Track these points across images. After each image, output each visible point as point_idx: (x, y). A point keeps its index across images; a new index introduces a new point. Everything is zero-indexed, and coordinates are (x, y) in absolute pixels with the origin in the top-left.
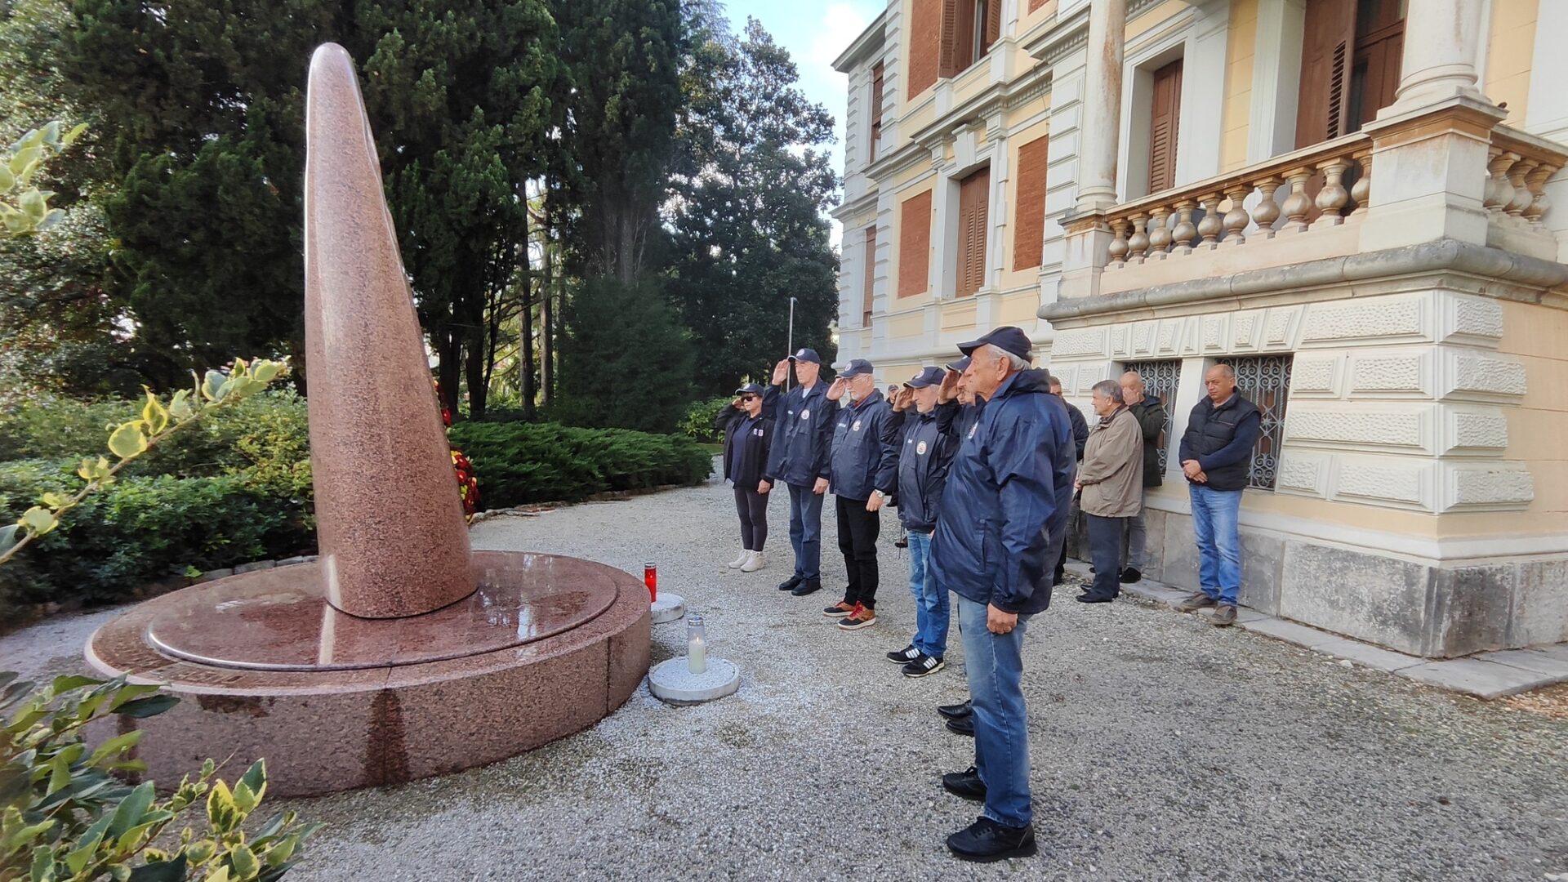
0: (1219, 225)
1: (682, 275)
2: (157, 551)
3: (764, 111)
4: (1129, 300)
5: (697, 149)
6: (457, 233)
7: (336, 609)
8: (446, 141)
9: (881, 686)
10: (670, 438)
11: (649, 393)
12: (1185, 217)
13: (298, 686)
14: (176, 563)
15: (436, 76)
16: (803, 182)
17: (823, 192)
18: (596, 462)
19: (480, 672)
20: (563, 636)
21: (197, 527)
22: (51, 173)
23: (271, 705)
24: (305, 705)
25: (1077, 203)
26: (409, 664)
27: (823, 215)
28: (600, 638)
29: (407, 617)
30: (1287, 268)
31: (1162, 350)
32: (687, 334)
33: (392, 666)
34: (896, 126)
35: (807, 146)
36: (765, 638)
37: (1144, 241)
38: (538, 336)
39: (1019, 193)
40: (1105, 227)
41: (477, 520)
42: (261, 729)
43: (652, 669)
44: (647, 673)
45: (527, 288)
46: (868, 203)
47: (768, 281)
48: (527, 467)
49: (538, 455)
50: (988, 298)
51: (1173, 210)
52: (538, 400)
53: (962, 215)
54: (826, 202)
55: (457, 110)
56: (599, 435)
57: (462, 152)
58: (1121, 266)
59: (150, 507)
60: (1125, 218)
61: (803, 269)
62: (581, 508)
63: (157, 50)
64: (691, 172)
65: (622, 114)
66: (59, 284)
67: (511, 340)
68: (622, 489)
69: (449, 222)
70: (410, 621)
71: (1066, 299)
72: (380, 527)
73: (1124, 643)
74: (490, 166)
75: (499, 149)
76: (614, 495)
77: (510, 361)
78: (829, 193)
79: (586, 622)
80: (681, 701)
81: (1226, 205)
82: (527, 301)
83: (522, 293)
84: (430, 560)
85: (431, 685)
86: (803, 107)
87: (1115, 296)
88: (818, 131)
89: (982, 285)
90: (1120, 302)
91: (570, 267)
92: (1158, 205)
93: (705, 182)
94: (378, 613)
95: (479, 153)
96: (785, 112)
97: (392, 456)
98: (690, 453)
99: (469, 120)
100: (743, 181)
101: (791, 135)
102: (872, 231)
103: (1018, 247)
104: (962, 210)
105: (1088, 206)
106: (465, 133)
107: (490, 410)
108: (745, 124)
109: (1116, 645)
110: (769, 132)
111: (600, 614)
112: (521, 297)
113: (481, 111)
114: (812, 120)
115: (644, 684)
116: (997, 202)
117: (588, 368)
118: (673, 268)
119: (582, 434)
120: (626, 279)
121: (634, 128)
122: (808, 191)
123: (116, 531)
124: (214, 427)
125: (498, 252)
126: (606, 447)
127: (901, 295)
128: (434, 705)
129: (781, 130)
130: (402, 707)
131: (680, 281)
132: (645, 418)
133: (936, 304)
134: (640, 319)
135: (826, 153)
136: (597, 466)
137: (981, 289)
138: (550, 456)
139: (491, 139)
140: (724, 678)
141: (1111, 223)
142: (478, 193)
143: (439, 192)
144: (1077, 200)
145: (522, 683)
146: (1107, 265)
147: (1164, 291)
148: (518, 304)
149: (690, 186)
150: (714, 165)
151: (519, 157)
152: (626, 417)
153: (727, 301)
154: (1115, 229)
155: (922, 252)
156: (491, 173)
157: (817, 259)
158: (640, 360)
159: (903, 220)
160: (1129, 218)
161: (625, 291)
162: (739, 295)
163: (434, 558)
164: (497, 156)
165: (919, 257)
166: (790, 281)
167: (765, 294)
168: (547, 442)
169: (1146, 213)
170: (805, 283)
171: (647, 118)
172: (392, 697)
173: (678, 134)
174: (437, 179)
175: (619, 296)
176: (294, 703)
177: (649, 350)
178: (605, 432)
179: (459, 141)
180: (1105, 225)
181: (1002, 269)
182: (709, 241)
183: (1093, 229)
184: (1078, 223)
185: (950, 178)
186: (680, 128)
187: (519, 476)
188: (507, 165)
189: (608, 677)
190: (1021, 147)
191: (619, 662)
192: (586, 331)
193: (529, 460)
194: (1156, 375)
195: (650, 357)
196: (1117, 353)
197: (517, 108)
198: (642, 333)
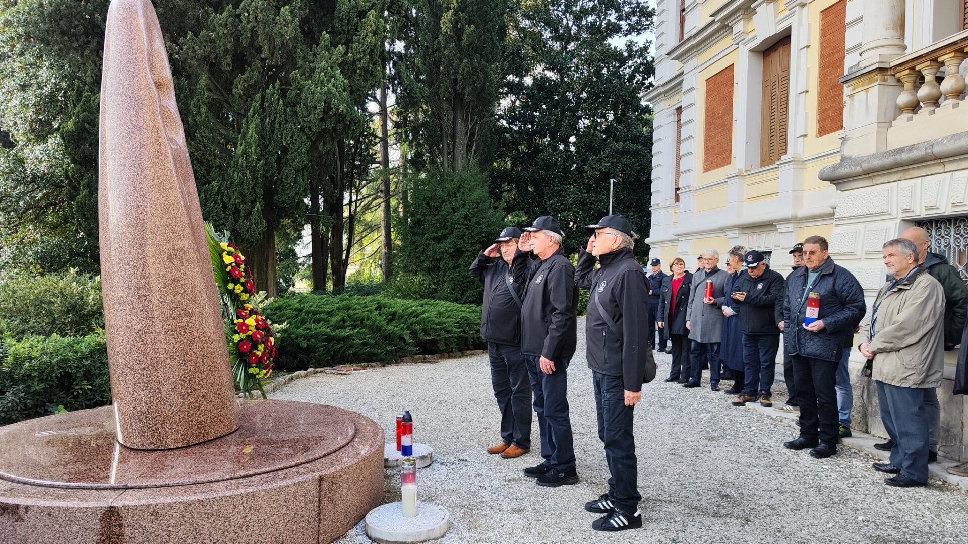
1: (514, 165)
2: (36, 393)
3: (587, 10)
4: (915, 154)
5: (527, 50)
6: (309, 138)
8: (301, 62)
13: (50, 499)
14: (51, 403)
15: (292, 12)
16: (627, 71)
17: (644, 79)
18: (408, 328)
19: (192, 498)
20: (280, 473)
21: (68, 375)
22: (37, 113)
23: (26, 512)
24: (50, 515)
25: (860, 59)
26: (140, 488)
28: (310, 476)
29: (164, 450)
31: (954, 205)
33: (126, 488)
34: (699, 7)
35: (629, 37)
36: (494, 491)
37: (934, 91)
39: (822, 57)
40: (891, 80)
41: (298, 377)
42: (19, 532)
43: (371, 512)
45: (387, 185)
47: (591, 167)
48: (346, 332)
49: (358, 322)
50: (790, 166)
53: (765, 87)
54: (648, 87)
55: (309, 36)
56: (413, 305)
57: (312, 70)
58: (910, 119)
59: (33, 358)
60: (913, 69)
61: (625, 152)
62: (392, 369)
63: (97, 15)
64: (521, 71)
65: (455, 26)
66: (40, 195)
67: (371, 228)
68: (432, 352)
70: (164, 453)
71: (850, 158)
73: (883, 524)
74: (333, 80)
75: (343, 66)
76: (425, 358)
77: (375, 246)
78: (651, 79)
79: (307, 462)
82: (387, 195)
83: (382, 188)
85: (148, 506)
87: (901, 150)
88: (639, 22)
89: (785, 152)
90: (905, 156)
91: (413, 163)
92: (947, 51)
93: (535, 79)
94: (142, 445)
95: (323, 70)
96: (607, 9)
99: (317, 44)
100: (568, 76)
101: (614, 29)
102: (679, 110)
103: (821, 112)
104: (765, 80)
105: (871, 60)
106: (315, 55)
108: (570, 24)
109: (872, 525)
110: (593, 29)
111: (325, 456)
112: (381, 192)
113: (327, 36)
114: (633, 13)
115: (362, 524)
116: (798, 69)
117: (421, 249)
118: (507, 159)
120: (460, 169)
121: (465, 37)
122: (632, 77)
123: (10, 376)
124: (91, 297)
126: (417, 316)
127: (707, 169)
128: (151, 524)
129: (604, 25)
130: (124, 523)
131: (512, 169)
132: (469, 291)
133: (739, 175)
134: (464, 205)
135: (647, 42)
136: (408, 332)
137: (783, 157)
138: (368, 323)
139: (334, 58)
140: (431, 524)
141: (898, 75)
142: (323, 103)
143: (295, 105)
144: (860, 55)
145: (231, 511)
146: (895, 119)
147: (953, 141)
148: (380, 197)
149: (520, 85)
150: (543, 65)
151: (358, 71)
152: (453, 290)
153: (554, 186)
154: (903, 80)
155: (725, 125)
156: (333, 86)
157: (639, 142)
158: (464, 241)
159: (707, 97)
160: (917, 68)
161: (452, 180)
162: (565, 180)
163: (191, 401)
164: (339, 71)
165: (723, 131)
166: (612, 163)
167: (588, 178)
168: (368, 311)
169: (935, 60)
170: (627, 165)
171: (477, 27)
172: (116, 514)
173: (511, 39)
174: (293, 94)
175: (446, 185)
176: (42, 512)
177: (472, 232)
178: (421, 302)
179: (310, 62)
180: (892, 77)
181: (805, 136)
182: (537, 133)
183: (877, 83)
184: (862, 79)
185: (753, 51)
186: (513, 34)
187: (340, 340)
188: (349, 78)
189: (319, 514)
190: (822, 12)
191: (331, 500)
192: (419, 216)
193: (349, 326)
194: (952, 232)
195: (473, 237)
196: (905, 211)
197: (356, 30)
198: (466, 217)
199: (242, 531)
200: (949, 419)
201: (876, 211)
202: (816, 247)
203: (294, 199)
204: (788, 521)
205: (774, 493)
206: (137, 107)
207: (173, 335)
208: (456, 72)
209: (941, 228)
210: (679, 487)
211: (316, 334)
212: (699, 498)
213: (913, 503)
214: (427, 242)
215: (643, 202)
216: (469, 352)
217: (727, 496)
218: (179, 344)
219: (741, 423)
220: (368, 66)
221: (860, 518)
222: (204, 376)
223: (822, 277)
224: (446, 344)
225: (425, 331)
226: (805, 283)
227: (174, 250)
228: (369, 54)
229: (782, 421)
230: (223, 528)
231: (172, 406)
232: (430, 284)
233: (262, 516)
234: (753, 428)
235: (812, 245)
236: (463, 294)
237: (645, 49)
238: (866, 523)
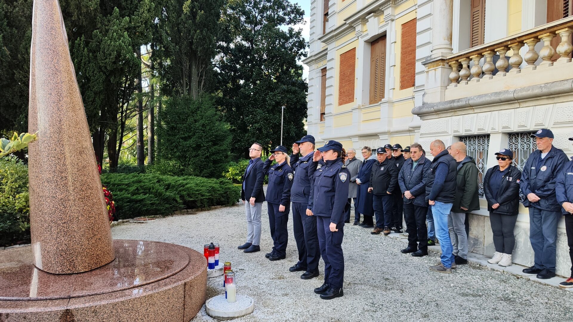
0: (507, 63)
1: (224, 95)
3: (267, 8)
4: (460, 104)
5: (232, 28)
6: (104, 73)
7: (40, 270)
8: (99, 25)
9: (330, 310)
10: (218, 181)
11: (207, 157)
12: (488, 59)
13: (21, 308)
16: (288, 45)
17: (298, 50)
18: (178, 194)
19: (117, 300)
20: (161, 282)
24: (25, 318)
25: (431, 53)
26: (79, 297)
27: (299, 63)
28: (180, 283)
29: (77, 273)
30: (543, 85)
31: (479, 130)
32: (227, 126)
33: (70, 298)
34: (336, 15)
35: (290, 26)
36: (268, 285)
37: (467, 73)
38: (147, 128)
39: (402, 48)
40: (447, 66)
43: (207, 301)
44: (204, 303)
45: (141, 102)
46: (323, 55)
47: (270, 98)
48: (141, 197)
49: (147, 190)
50: (387, 105)
51: (483, 56)
52: (146, 162)
53: (372, 61)
54: (300, 55)
55: (105, 9)
56: (180, 179)
57: (107, 31)
58: (456, 86)
61: (288, 91)
62: (170, 219)
64: (229, 41)
65: (192, 10)
67: (131, 130)
68: (192, 208)
69: (100, 68)
70: (79, 275)
71: (427, 104)
72: (65, 225)
73: (462, 287)
74: (122, 38)
75: (127, 29)
76: (188, 212)
77: (131, 142)
78: (302, 50)
79: (173, 275)
80: (223, 318)
81: (510, 53)
82: (141, 109)
83: (138, 104)
84: (91, 243)
85: (91, 307)
86: (288, 5)
87: (453, 101)
88: (295, 17)
89: (383, 97)
90: (455, 104)
91: (165, 91)
92: (474, 53)
93: (236, 45)
94: (63, 271)
95: (115, 31)
96: (278, 8)
97: (72, 188)
98: (229, 188)
99: (111, 15)
100: (256, 45)
101: (282, 20)
102: (324, 70)
103: (402, 77)
104: (372, 58)
105: (437, 55)
106: (109, 21)
107: (120, 167)
108: (257, 15)
109: (458, 288)
110: (270, 19)
111: (180, 271)
112: (137, 107)
113: (117, 10)
114: (293, 12)
115: (203, 309)
116: (390, 54)
118: (219, 91)
119: (170, 179)
120: (194, 96)
121: (198, 17)
122: (291, 49)
125: (126, 83)
126: (183, 186)
127: (340, 104)
128: (92, 318)
129: (276, 18)
130: (75, 319)
131: (223, 98)
132: (205, 170)
133: (359, 108)
134: (202, 118)
135: (300, 29)
136: (179, 196)
137: (383, 100)
138: (153, 191)
139: (123, 24)
140: (246, 305)
141: (450, 63)
142: (115, 52)
143: (95, 52)
144: (432, 51)
145: (139, 306)
146: (448, 85)
147: (479, 99)
148: (136, 111)
149: (228, 48)
150: (241, 36)
151: (137, 33)
152: (194, 170)
153: (249, 109)
154: (452, 66)
155: (351, 81)
156: (122, 42)
157: (296, 86)
158: (202, 140)
159: (341, 64)
160: (459, 61)
161: (194, 103)
162: (255, 105)
163: (93, 242)
164: (126, 33)
165: (349, 84)
166: (282, 98)
167: (268, 105)
168: (152, 183)
169: (468, 58)
170: (290, 98)
171: (205, 12)
172: (70, 314)
173: (222, 20)
174: (94, 45)
175: (191, 106)
176: (19, 317)
177: (207, 135)
178: (183, 178)
179: (106, 25)
180: (447, 64)
181: (394, 89)
182: (238, 77)
183: (440, 66)
184: (433, 64)
185: (365, 41)
186: (223, 17)
187: (137, 201)
188: (131, 38)
189: (184, 304)
190: (402, 25)
191: (190, 296)
192: (173, 124)
193: (142, 193)
194: (477, 143)
195: (207, 138)
196: (455, 131)
197: (136, 8)
198: (203, 125)
199: (145, 318)
200: (478, 234)
201: (441, 131)
202: (417, 149)
203: (92, 111)
204: (421, 289)
205: (409, 276)
206: (58, 58)
207: (83, 201)
208: (192, 38)
209: (471, 140)
210: (362, 276)
211: (122, 198)
212: (375, 281)
213: (471, 276)
214: (178, 140)
215: (298, 120)
216: (213, 207)
217: (388, 279)
218: (86, 207)
219: (377, 241)
220: (144, 31)
221: (452, 285)
222: (100, 226)
223: (419, 165)
224: (202, 203)
225: (189, 195)
226: (412, 168)
227: (83, 148)
228: (144, 24)
229: (396, 239)
230: (135, 317)
231: (82, 246)
232: (180, 166)
233: (156, 308)
234: (384, 243)
235: (415, 148)
236: (201, 172)
237: (299, 33)
238: (455, 287)
